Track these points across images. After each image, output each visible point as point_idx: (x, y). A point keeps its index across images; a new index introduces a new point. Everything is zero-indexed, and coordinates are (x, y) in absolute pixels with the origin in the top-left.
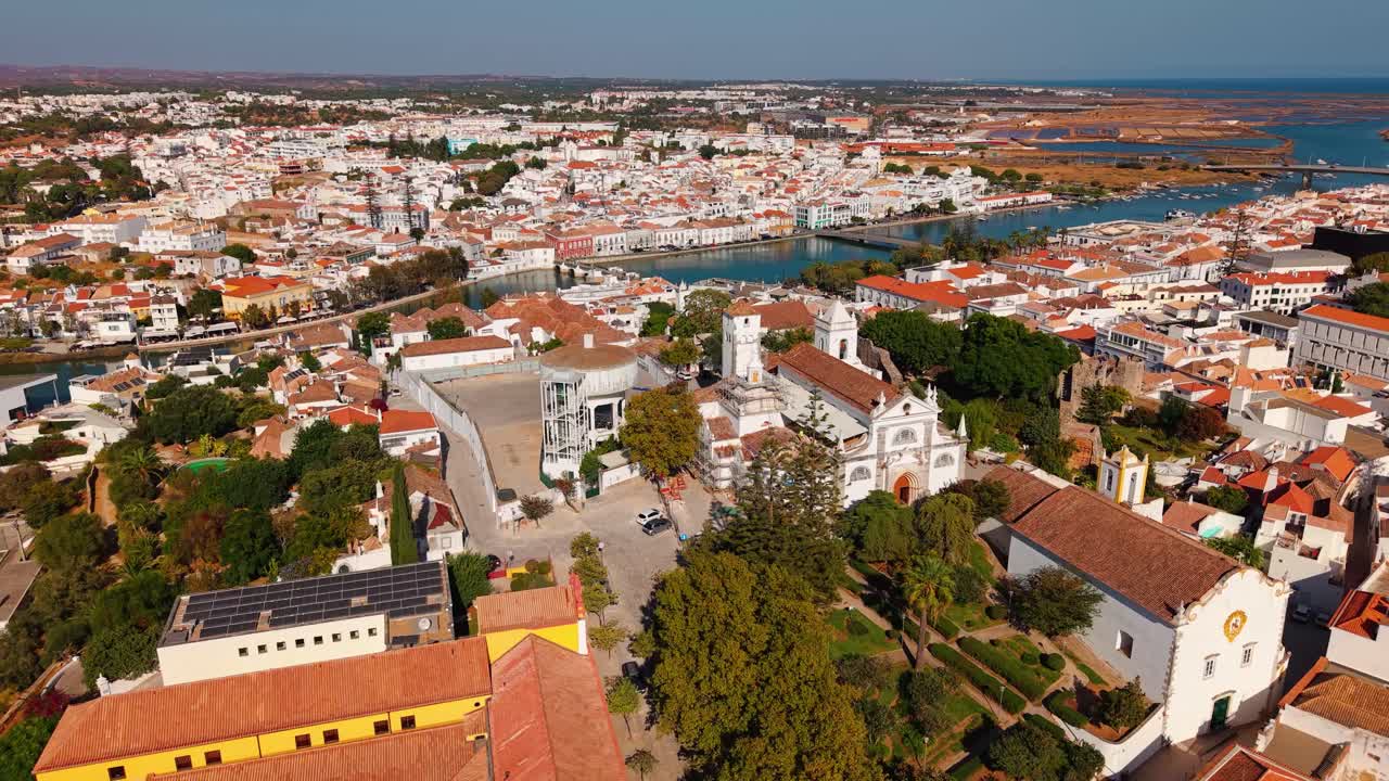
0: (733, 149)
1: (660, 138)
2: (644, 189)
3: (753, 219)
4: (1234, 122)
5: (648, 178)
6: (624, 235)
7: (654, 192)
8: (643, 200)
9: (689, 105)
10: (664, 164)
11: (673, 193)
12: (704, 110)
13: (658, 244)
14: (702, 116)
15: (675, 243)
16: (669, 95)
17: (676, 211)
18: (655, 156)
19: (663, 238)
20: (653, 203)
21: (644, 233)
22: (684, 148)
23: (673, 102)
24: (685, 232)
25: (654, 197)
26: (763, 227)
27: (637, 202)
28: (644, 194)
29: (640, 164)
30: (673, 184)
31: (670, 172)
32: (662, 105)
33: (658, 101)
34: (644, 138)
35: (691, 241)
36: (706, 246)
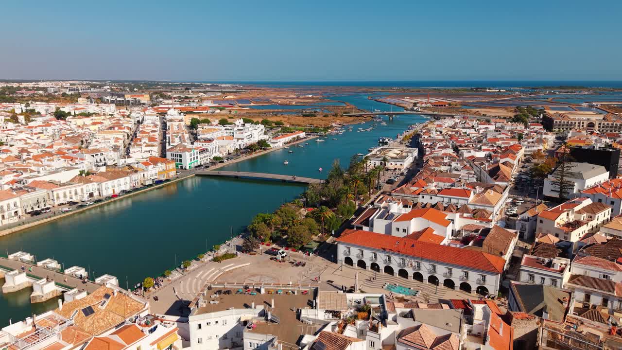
0: (77, 112)
1: (19, 108)
2: (21, 145)
3: (143, 167)
4: (310, 96)
5: (23, 136)
6: (17, 200)
7: (34, 148)
8: (25, 156)
9: (30, 90)
10: (30, 124)
11: (51, 147)
12: (41, 92)
13: (57, 202)
14: (41, 95)
15: (75, 199)
16: (15, 85)
17: (65, 164)
18: (21, 119)
19: (61, 196)
20: (36, 158)
21: (41, 193)
22: (39, 113)
23: (19, 89)
24: (85, 187)
25: (35, 152)
26: (154, 172)
27: (18, 158)
28: (23, 151)
29: (11, 125)
30: (45, 140)
31: (39, 130)
32: (12, 90)
33: (9, 88)
34: (7, 107)
35: (91, 195)
36: (108, 198)
